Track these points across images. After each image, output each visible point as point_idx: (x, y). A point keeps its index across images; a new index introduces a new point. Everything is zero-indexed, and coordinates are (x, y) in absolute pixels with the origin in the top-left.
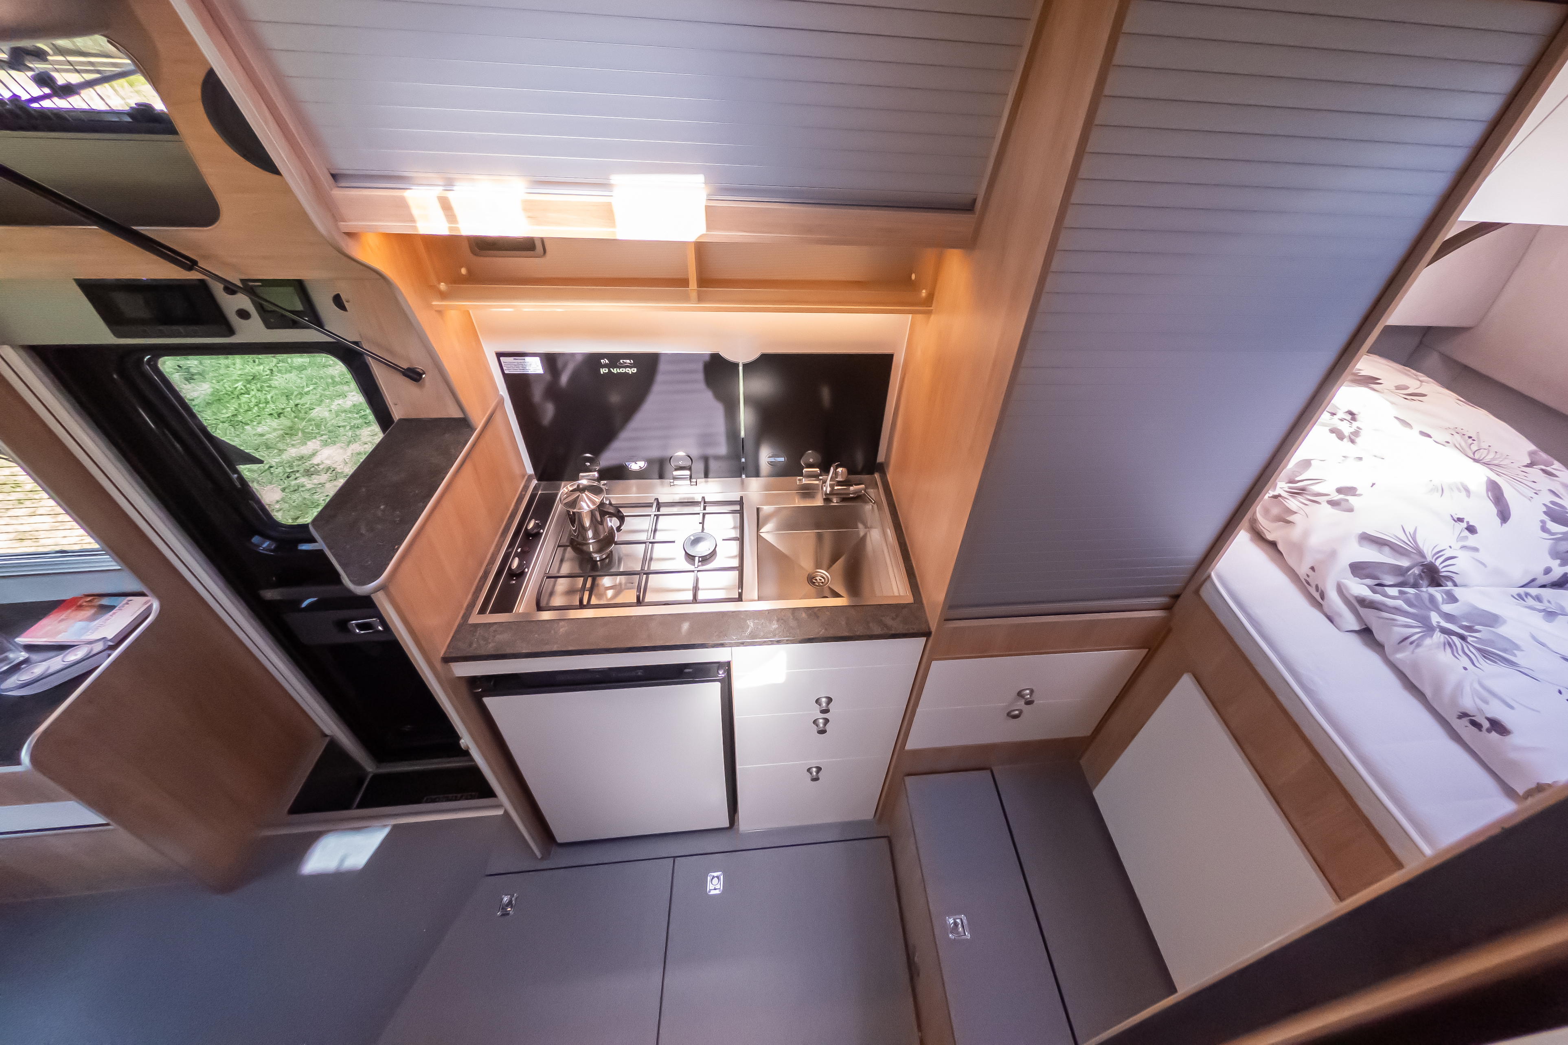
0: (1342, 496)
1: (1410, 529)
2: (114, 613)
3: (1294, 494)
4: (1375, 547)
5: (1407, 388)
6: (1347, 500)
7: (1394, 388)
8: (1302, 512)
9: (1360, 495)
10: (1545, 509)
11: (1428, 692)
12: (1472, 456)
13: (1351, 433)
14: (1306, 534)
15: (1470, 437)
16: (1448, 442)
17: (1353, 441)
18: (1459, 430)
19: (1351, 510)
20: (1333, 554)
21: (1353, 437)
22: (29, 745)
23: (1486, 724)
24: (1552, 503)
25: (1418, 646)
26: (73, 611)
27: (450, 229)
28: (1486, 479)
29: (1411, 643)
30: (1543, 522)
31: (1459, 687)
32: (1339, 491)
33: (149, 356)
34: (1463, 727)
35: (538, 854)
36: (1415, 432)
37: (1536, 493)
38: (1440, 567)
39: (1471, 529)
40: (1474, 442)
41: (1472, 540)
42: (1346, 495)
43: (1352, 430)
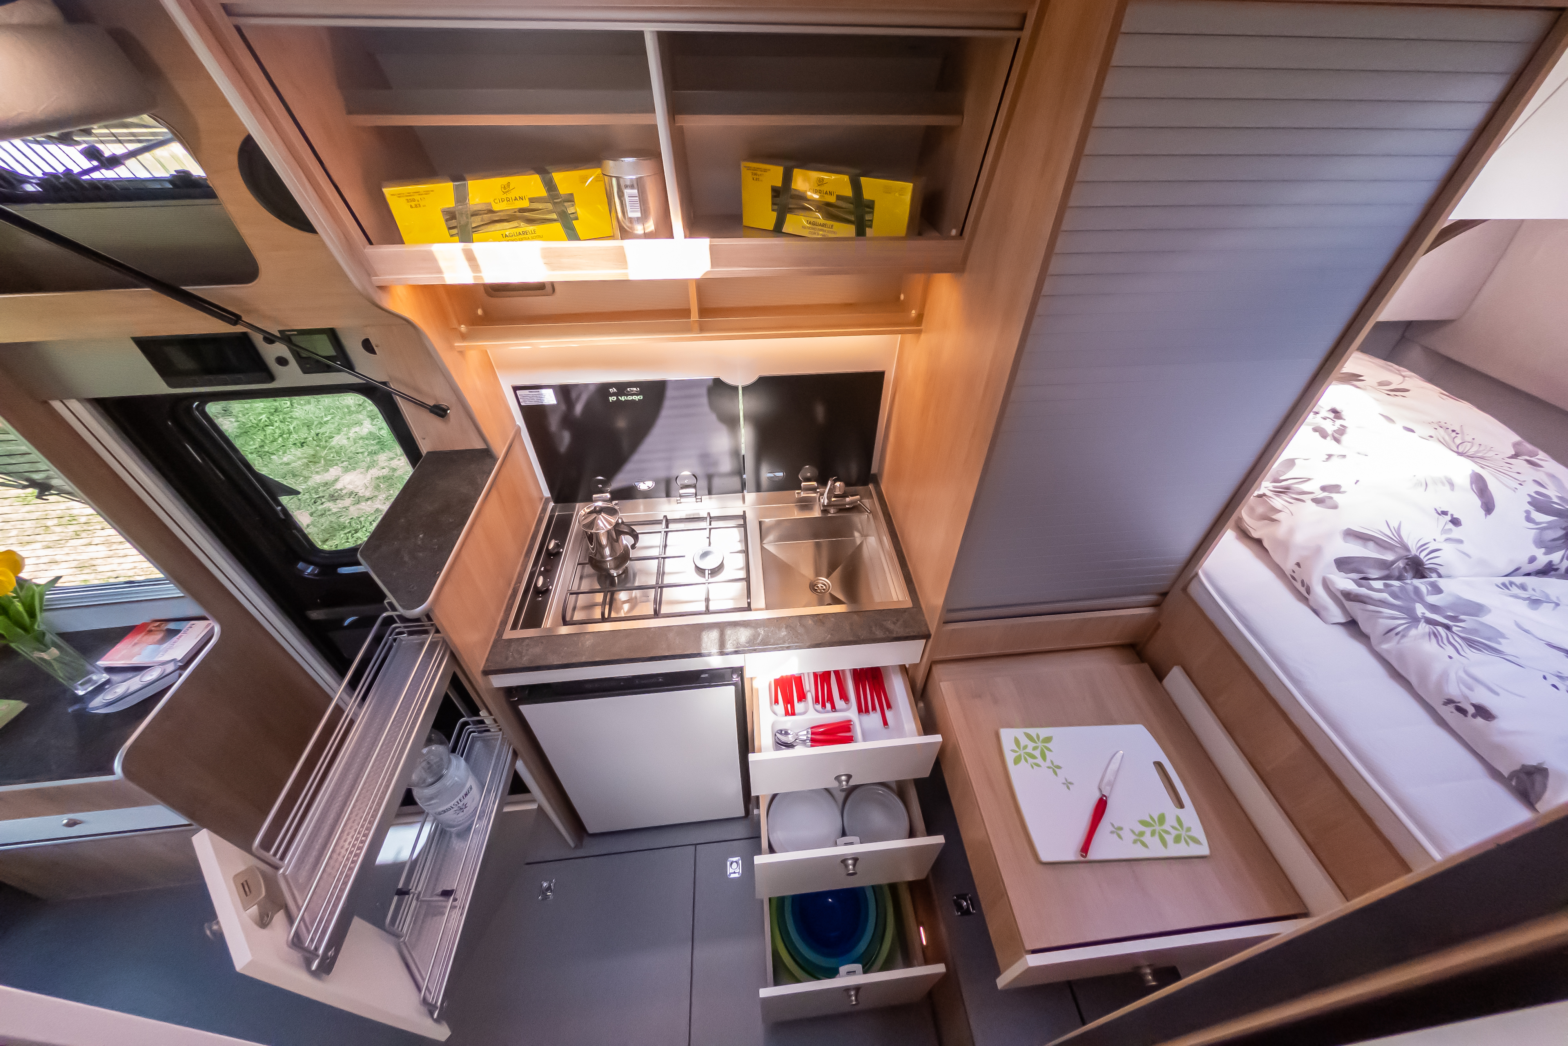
0: (1326, 494)
1: (1394, 524)
2: (180, 637)
3: (1279, 492)
4: (1360, 542)
5: (1389, 384)
6: (1331, 498)
7: (1376, 384)
8: (1287, 511)
9: (1344, 492)
10: (1529, 499)
11: (1413, 680)
12: (1455, 449)
13: (1334, 431)
14: (1291, 531)
15: (1453, 431)
16: (1431, 437)
17: (1337, 441)
18: (1442, 424)
19: (1335, 507)
20: (1318, 551)
21: (1336, 435)
22: (121, 756)
23: (1471, 710)
24: (1537, 493)
25: (1403, 636)
26: (145, 635)
27: (475, 278)
28: (1471, 472)
29: (1397, 634)
30: (1528, 512)
31: (1444, 676)
32: (1324, 489)
33: (197, 403)
34: (1449, 713)
35: (572, 844)
36: (1398, 427)
37: (1521, 484)
38: (1424, 560)
39: (1455, 522)
40: (1457, 435)
41: (1456, 532)
42: (1331, 492)
43: (1335, 428)
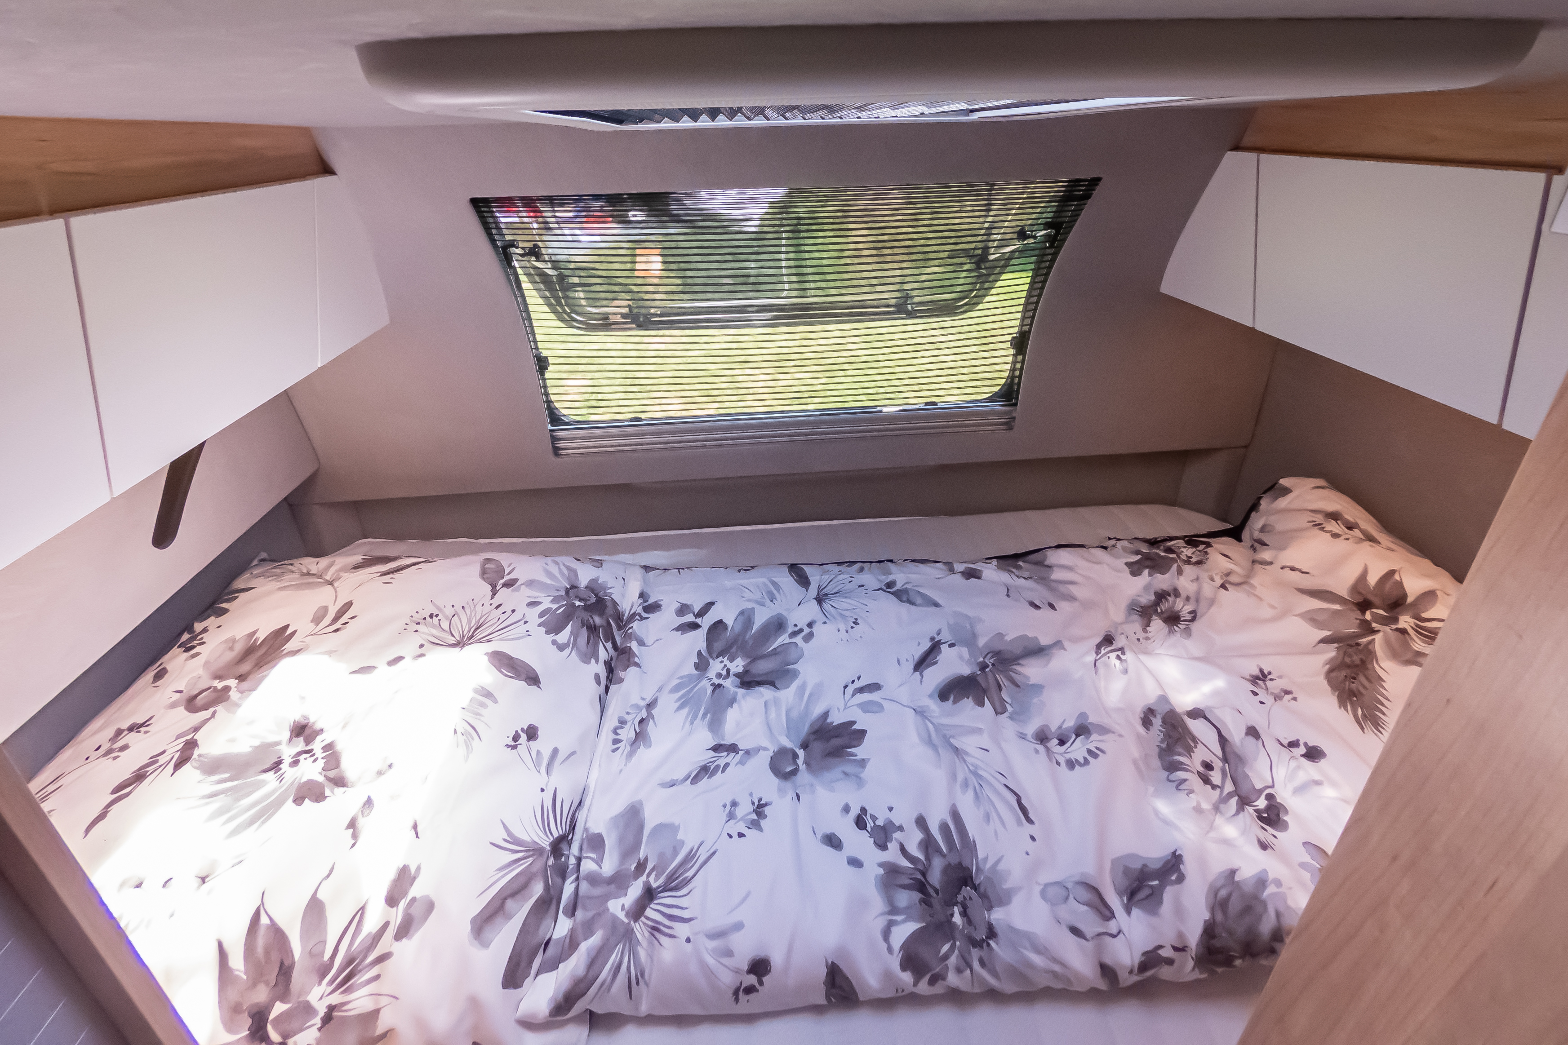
0: (402, 905)
1: (500, 836)
3: (346, 982)
4: (499, 920)
5: (325, 610)
6: (414, 900)
7: (313, 626)
8: (384, 1001)
9: (418, 868)
10: (543, 630)
12: (452, 641)
13: (324, 769)
14: (420, 1024)
15: (431, 616)
16: (422, 646)
17: (339, 782)
18: (417, 617)
19: (430, 906)
20: (474, 1004)
21: (332, 774)
23: (752, 979)
24: (541, 615)
25: (642, 975)
28: (486, 658)
29: (638, 983)
30: (554, 643)
31: (704, 967)
32: (392, 901)
34: (747, 1006)
36: (383, 669)
37: (526, 622)
38: (561, 833)
39: (532, 733)
40: (439, 618)
42: (405, 894)
43: (321, 763)
